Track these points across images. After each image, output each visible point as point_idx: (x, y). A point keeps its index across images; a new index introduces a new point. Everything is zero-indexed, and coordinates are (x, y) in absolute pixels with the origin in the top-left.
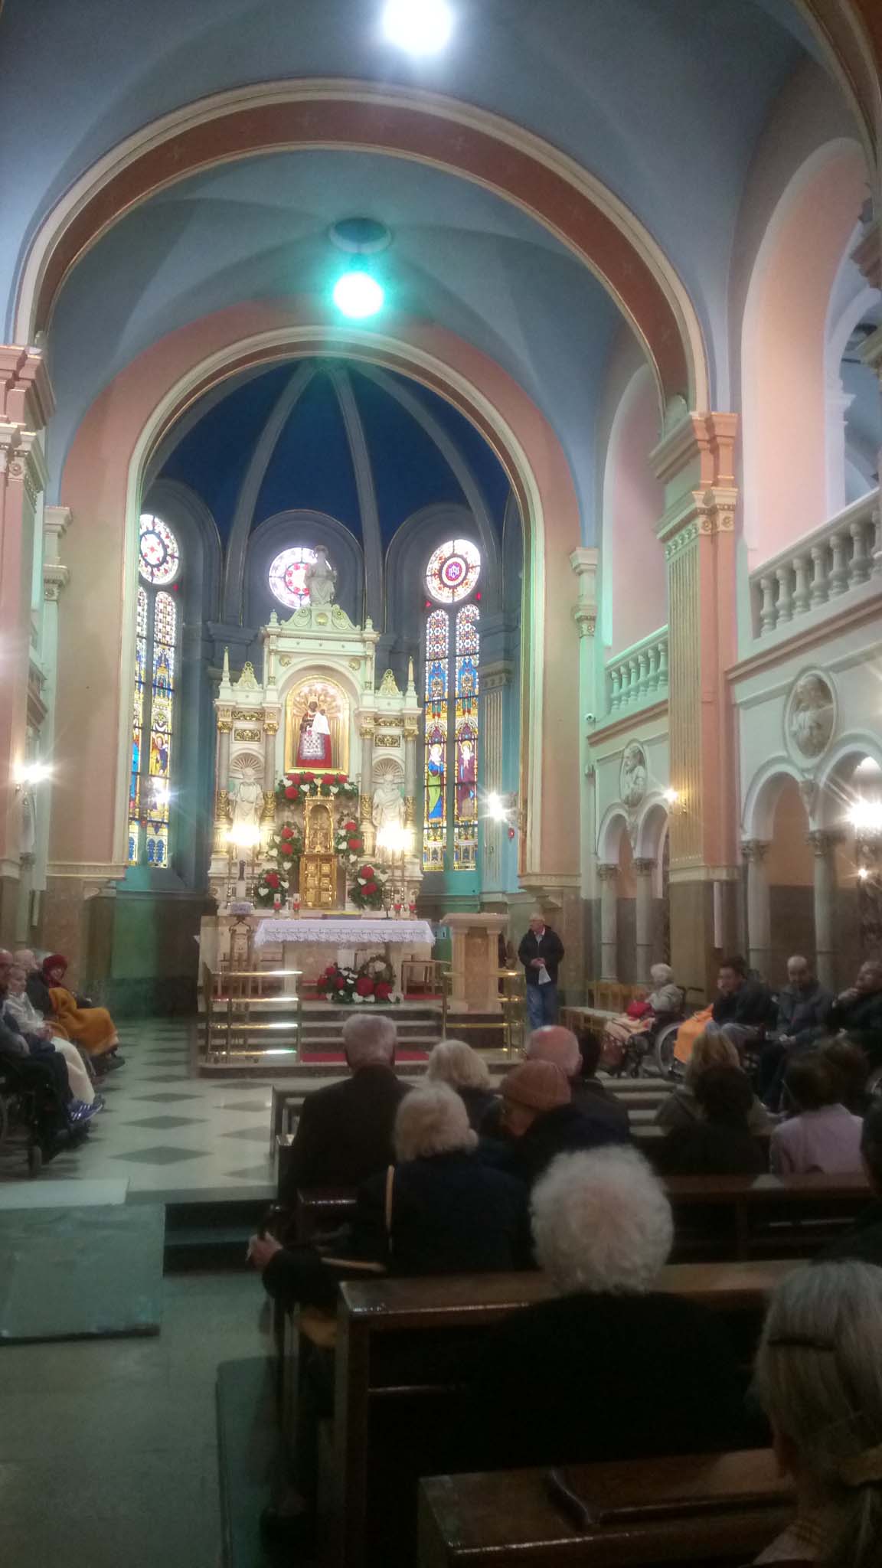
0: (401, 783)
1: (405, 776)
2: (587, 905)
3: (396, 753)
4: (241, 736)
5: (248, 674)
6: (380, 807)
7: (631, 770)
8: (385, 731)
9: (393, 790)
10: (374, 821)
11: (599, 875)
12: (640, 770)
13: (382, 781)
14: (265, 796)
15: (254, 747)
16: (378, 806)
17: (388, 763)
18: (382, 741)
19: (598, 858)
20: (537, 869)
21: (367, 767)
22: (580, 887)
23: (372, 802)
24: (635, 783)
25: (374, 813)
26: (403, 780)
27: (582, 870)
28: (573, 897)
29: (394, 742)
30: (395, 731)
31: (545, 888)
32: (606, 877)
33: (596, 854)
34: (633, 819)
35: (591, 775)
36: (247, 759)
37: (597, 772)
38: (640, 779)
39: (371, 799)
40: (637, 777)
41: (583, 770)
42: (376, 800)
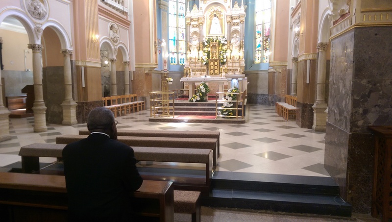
1: (240, 35)
2: (289, 71)
3: (238, 28)
4: (193, 26)
5: (195, 7)
8: (234, 21)
11: (292, 61)
13: (233, 37)
14: (200, 44)
15: (197, 30)
16: (232, 44)
17: (236, 31)
18: (234, 24)
19: (292, 56)
20: (272, 60)
21: (229, 33)
22: (287, 66)
27: (288, 60)
28: (284, 69)
29: (238, 24)
30: (238, 21)
33: (292, 54)
36: (195, 33)
39: (230, 42)
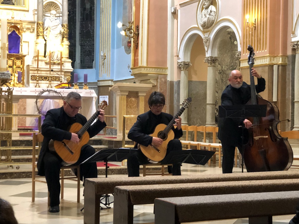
0: (59, 16)
1: (62, 13)
2: (172, 83)
6: (49, 29)
7: (207, 8)
9: (56, 20)
10: (45, 37)
11: (179, 68)
12: (212, 8)
13: (49, 15)
16: (47, 29)
17: (52, 4)
19: (179, 59)
20: (145, 65)
21: (41, 6)
22: (167, 75)
23: (43, 26)
24: (210, 15)
25: (45, 32)
26: (61, 15)
27: (169, 65)
28: (163, 80)
31: (149, 75)
32: (184, 68)
33: (178, 56)
34: (206, 35)
35: (175, 14)
37: (179, 11)
38: (213, 12)
39: (43, 24)
40: (211, 11)
41: (170, 11)
42: (46, 25)
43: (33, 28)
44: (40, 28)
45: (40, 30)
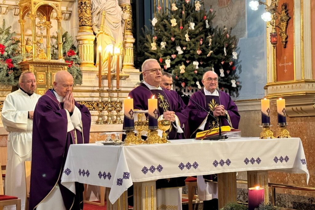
10: (94, 27)
43: (70, 12)
44: (86, 12)
45: (87, 15)
